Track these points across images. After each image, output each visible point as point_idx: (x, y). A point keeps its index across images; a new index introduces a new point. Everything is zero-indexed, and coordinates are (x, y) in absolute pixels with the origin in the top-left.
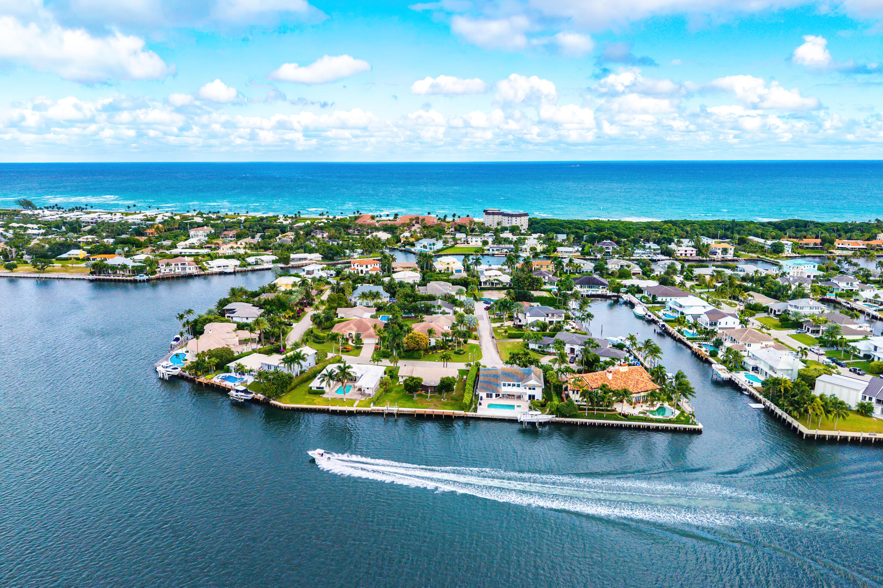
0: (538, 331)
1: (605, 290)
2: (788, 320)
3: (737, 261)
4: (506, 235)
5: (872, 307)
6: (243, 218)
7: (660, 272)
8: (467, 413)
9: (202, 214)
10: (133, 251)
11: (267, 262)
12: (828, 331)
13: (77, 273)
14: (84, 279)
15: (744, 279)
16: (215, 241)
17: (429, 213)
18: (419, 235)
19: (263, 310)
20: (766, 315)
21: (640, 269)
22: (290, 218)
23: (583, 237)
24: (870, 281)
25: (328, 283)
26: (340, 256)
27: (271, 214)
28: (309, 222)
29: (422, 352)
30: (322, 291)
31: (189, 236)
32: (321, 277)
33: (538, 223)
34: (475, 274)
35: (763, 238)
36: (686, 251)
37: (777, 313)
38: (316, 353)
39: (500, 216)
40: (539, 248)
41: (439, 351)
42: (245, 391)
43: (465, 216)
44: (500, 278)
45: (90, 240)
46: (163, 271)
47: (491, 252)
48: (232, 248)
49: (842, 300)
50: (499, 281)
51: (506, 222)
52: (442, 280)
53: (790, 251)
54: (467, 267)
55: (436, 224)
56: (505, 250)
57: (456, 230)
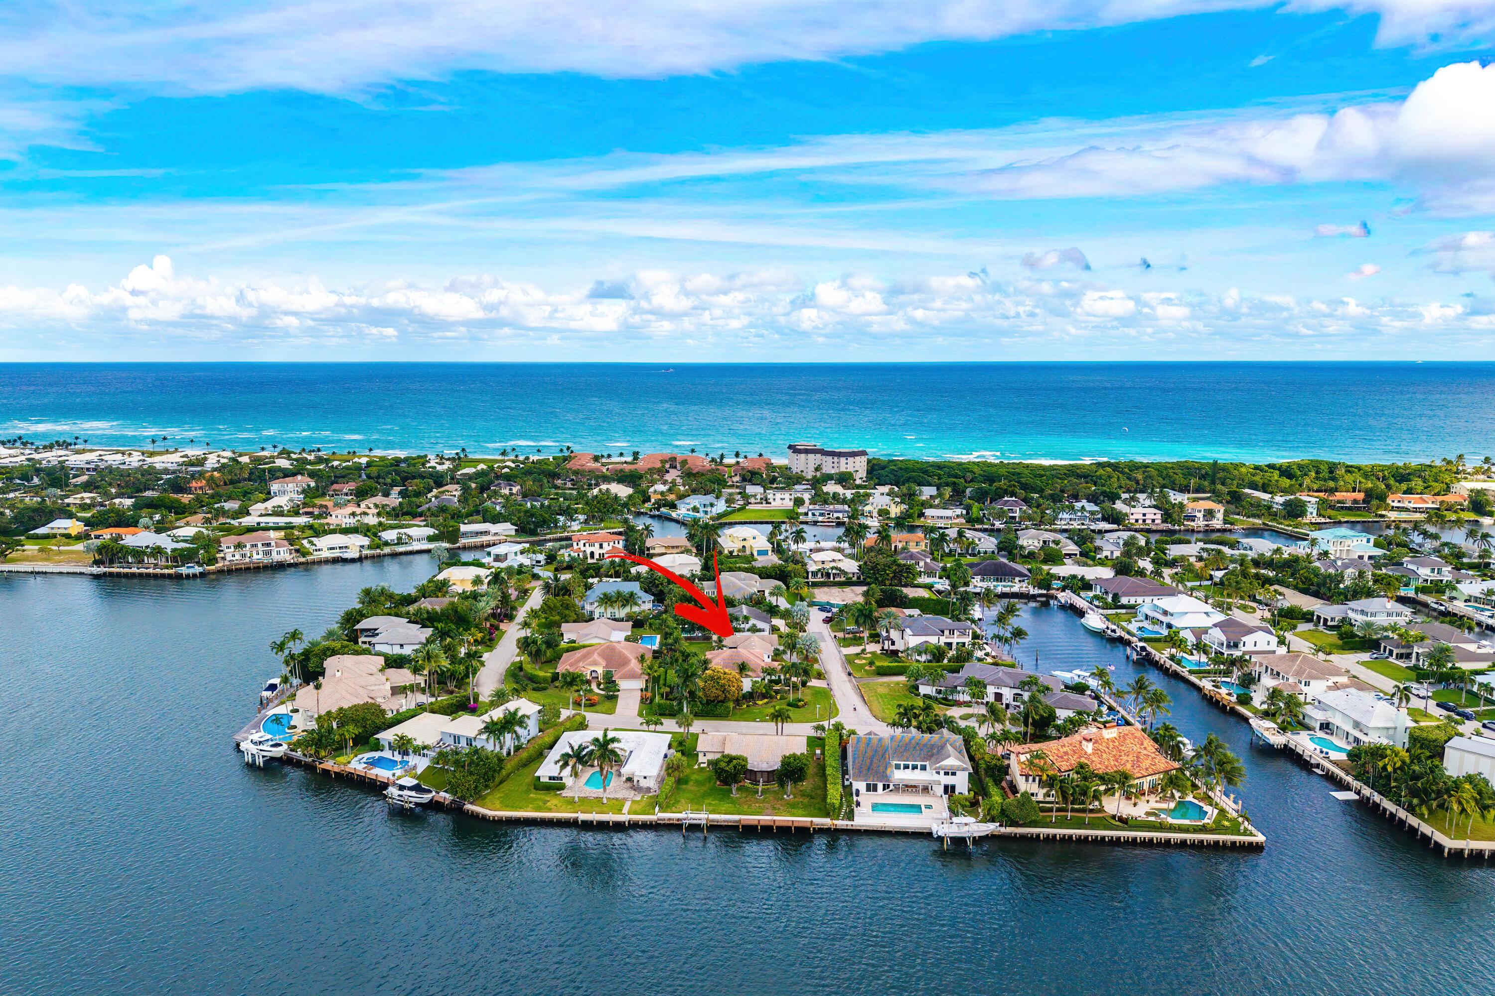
0: (930, 661)
1: (1024, 585)
2: (1353, 636)
3: (1230, 530)
4: (831, 488)
5: (1483, 610)
6: (364, 460)
7: (1112, 553)
8: (835, 822)
9: (289, 453)
10: (171, 522)
11: (419, 540)
12: (1430, 656)
13: (68, 562)
14: (81, 574)
15: (1256, 563)
16: (318, 501)
18: (682, 488)
19: (429, 631)
20: (1310, 626)
21: (1076, 547)
22: (448, 459)
23: (964, 492)
24: (1462, 564)
25: (536, 577)
26: (549, 527)
27: (414, 453)
28: (482, 466)
29: (731, 705)
30: (526, 592)
31: (269, 493)
32: (521, 566)
33: (884, 468)
34: (798, 558)
35: (1265, 491)
36: (1144, 515)
37: (1329, 623)
38: (539, 712)
39: (819, 456)
40: (895, 511)
41: (760, 702)
42: (417, 788)
43: (756, 456)
44: (840, 565)
45: (88, 501)
46: (229, 557)
47: (810, 517)
48: (353, 514)
49: (1429, 600)
50: (840, 569)
51: (829, 466)
52: (740, 569)
53: (1315, 514)
54: (779, 545)
55: (709, 471)
56: (836, 515)
57: (744, 479)
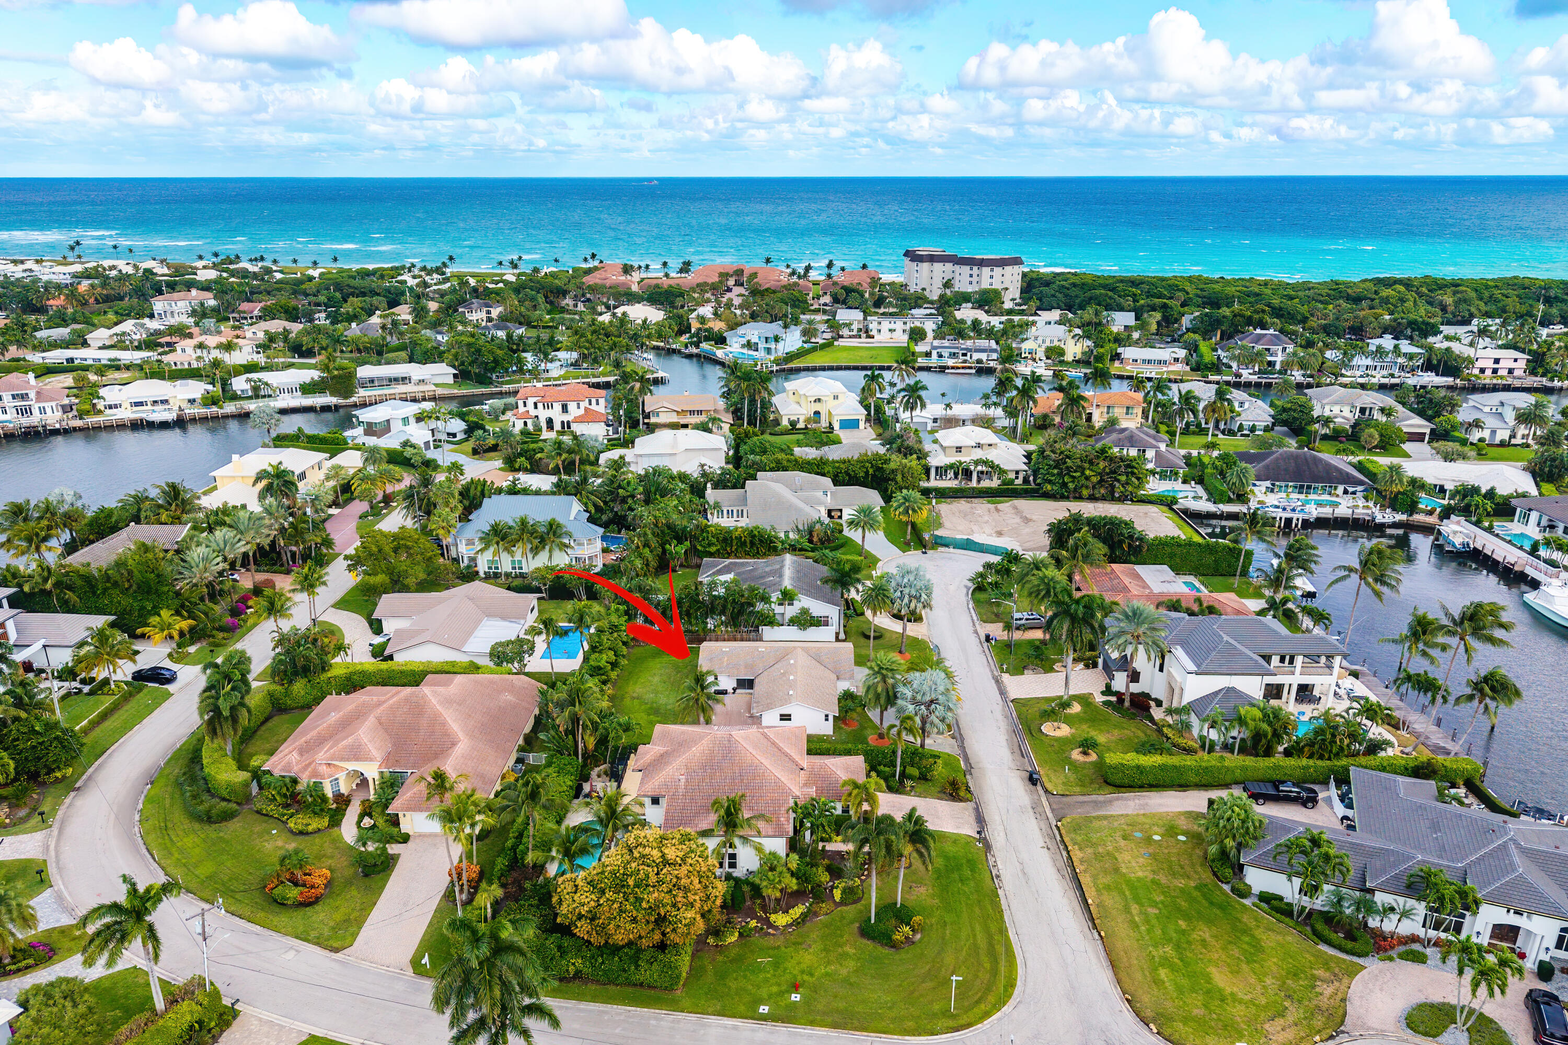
1: (1360, 501)
4: (966, 313)
7: (1494, 432)
11: (290, 391)
17: (768, 261)
18: (738, 312)
21: (1421, 421)
23: (1179, 321)
26: (505, 373)
32: (405, 444)
33: (1047, 284)
34: (911, 442)
36: (1497, 361)
39: (949, 266)
40: (1074, 349)
43: (857, 268)
44: (990, 453)
47: (934, 361)
50: (990, 463)
51: (965, 280)
52: (797, 464)
54: (878, 409)
55: (784, 287)
56: (976, 356)
57: (836, 300)
